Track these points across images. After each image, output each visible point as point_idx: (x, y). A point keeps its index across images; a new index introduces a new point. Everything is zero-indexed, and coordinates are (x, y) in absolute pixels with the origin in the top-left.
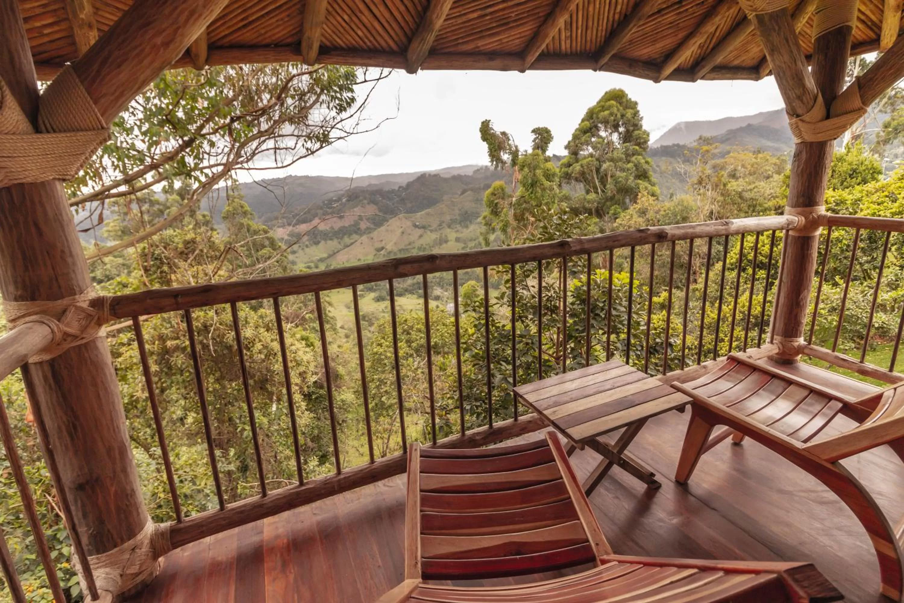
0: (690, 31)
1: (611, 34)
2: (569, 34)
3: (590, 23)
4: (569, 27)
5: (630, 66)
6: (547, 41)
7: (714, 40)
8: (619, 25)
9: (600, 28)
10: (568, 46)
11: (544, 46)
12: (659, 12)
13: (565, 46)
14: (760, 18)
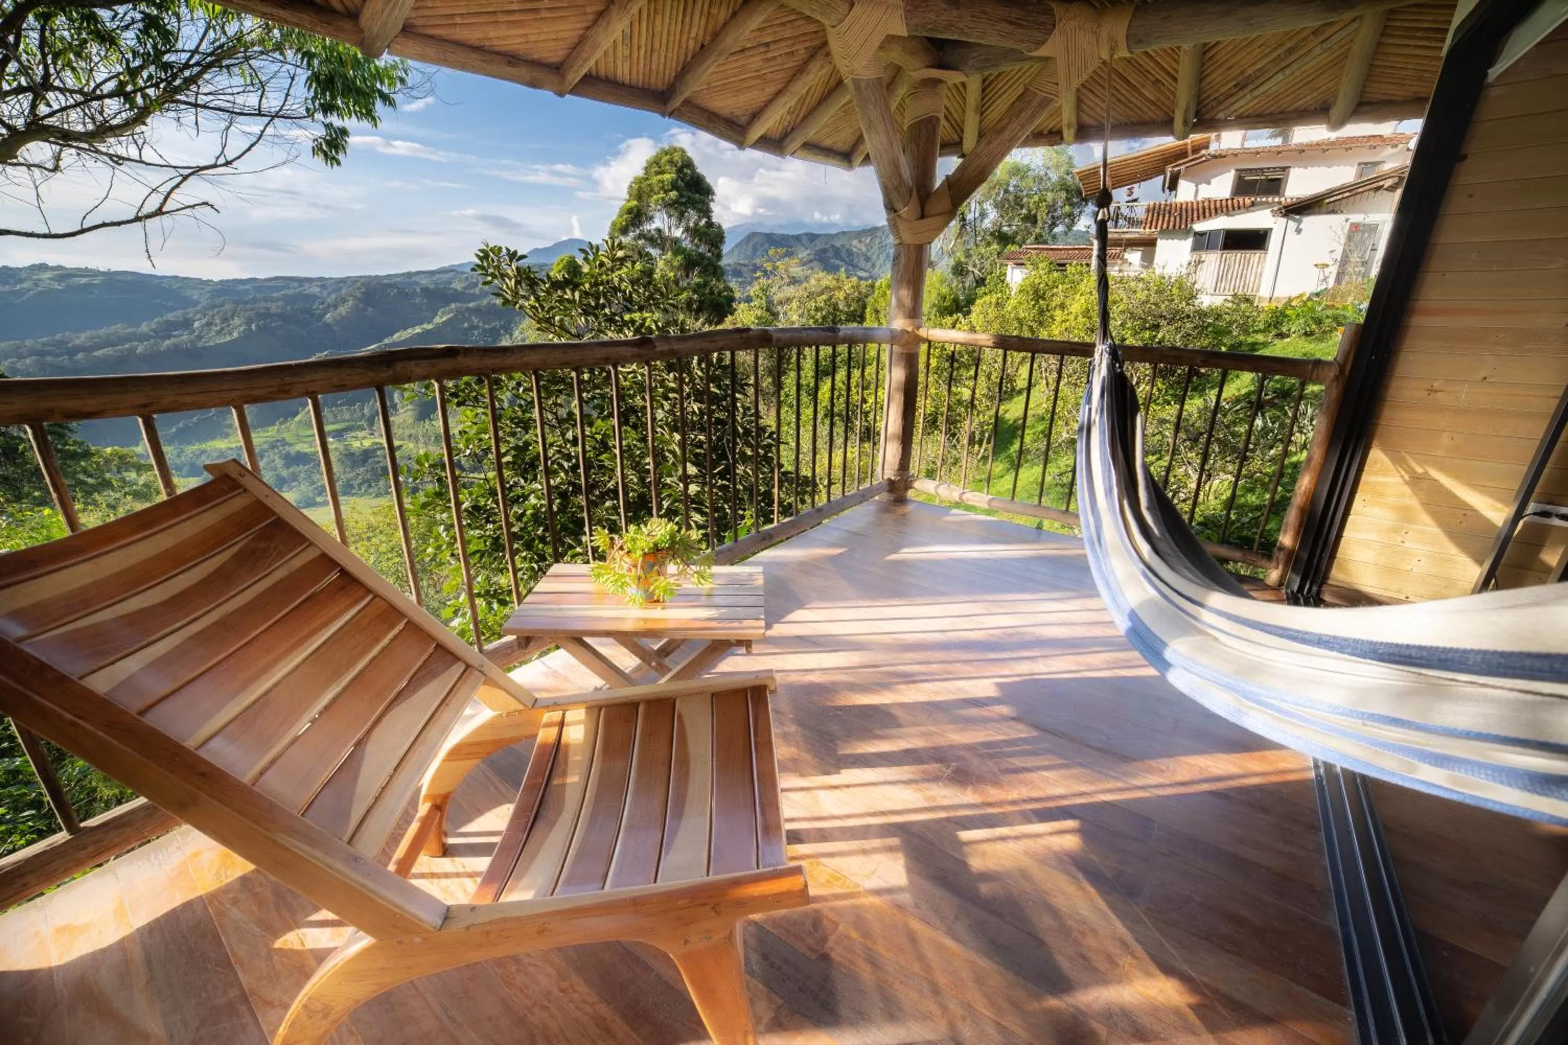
0: (780, 87)
1: (683, 68)
2: (627, 52)
3: (657, 45)
4: (627, 41)
5: (710, 120)
6: (599, 53)
7: (804, 108)
8: (693, 57)
9: (670, 55)
10: (627, 71)
11: (592, 63)
12: (742, 51)
13: (623, 72)
14: (856, 82)
